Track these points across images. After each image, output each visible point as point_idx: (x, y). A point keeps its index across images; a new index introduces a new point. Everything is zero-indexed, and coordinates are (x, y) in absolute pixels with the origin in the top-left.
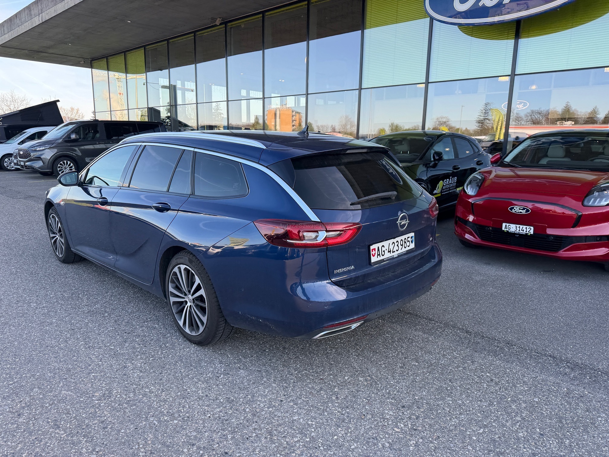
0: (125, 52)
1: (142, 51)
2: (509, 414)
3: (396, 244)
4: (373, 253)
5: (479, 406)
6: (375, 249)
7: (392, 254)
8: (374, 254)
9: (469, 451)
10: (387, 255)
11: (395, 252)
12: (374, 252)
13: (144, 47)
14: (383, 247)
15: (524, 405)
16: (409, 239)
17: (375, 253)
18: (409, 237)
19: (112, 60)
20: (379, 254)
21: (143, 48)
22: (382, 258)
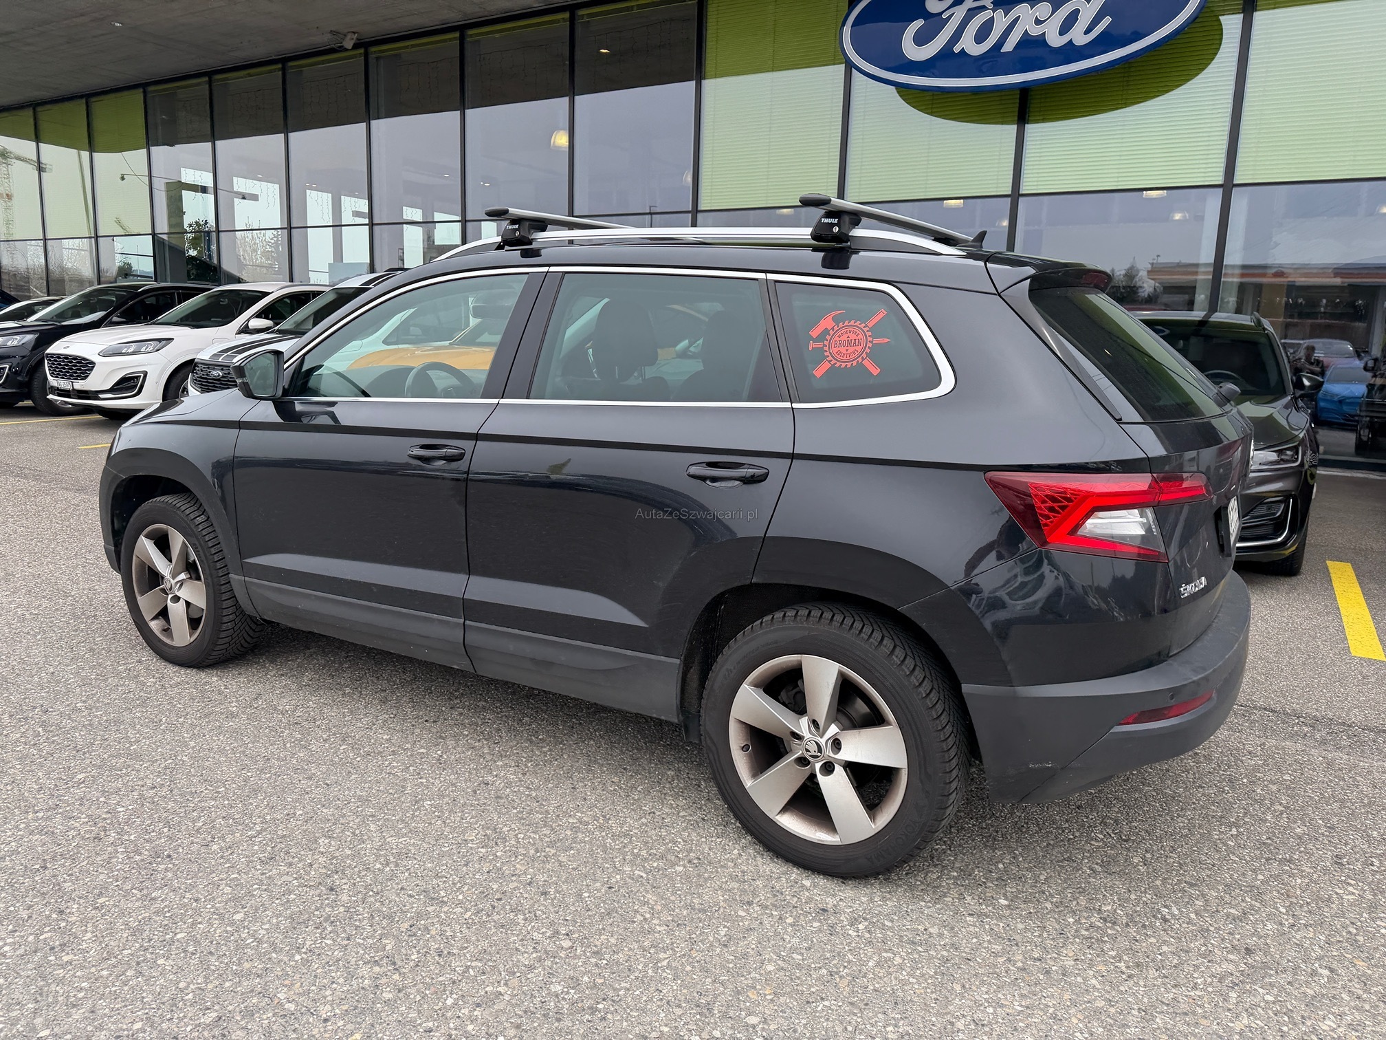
0: (88, 97)
1: (136, 98)
2: (1260, 802)
5: (1204, 795)
9: (1235, 862)
13: (144, 86)
15: (1274, 788)
21: (141, 90)
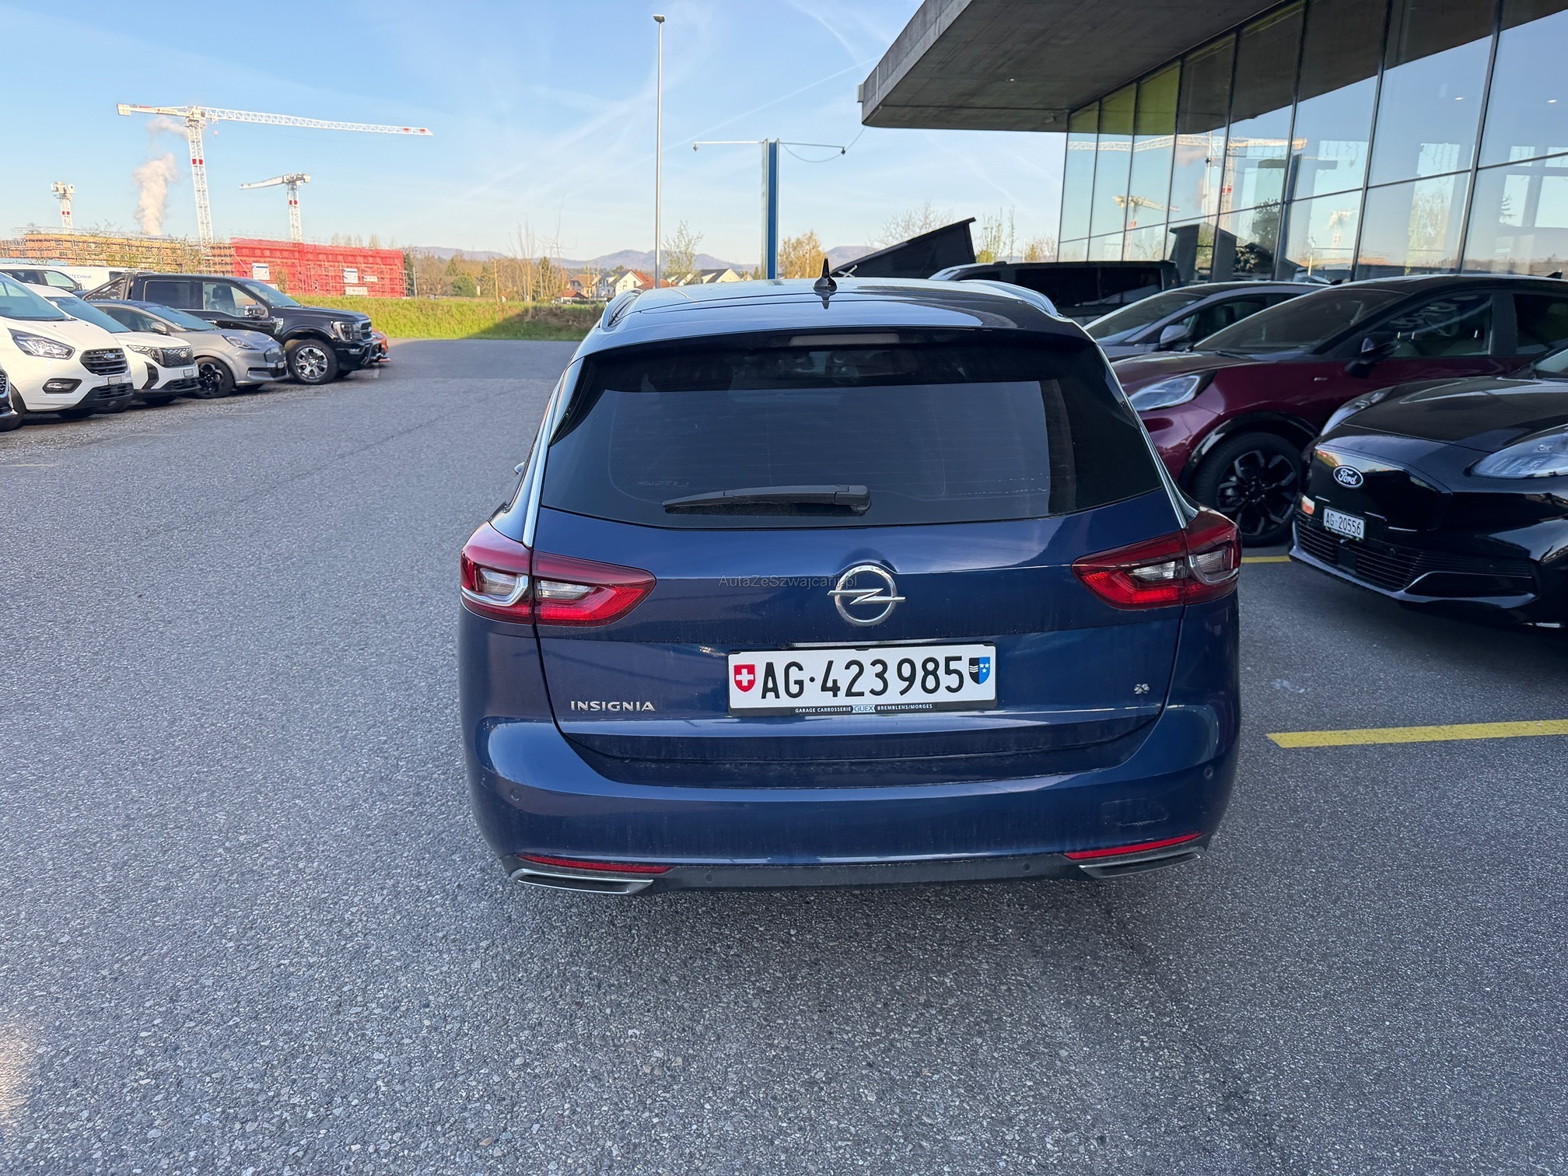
0: (1139, 80)
1: (1174, 72)
3: (871, 671)
4: (739, 677)
6: (751, 669)
7: (842, 700)
8: (745, 684)
10: (814, 697)
11: (861, 694)
12: (745, 677)
13: (1182, 58)
14: (793, 670)
16: (963, 666)
17: (751, 683)
18: (959, 659)
19: (1112, 105)
20: (770, 685)
21: (1178, 63)
22: (785, 702)
